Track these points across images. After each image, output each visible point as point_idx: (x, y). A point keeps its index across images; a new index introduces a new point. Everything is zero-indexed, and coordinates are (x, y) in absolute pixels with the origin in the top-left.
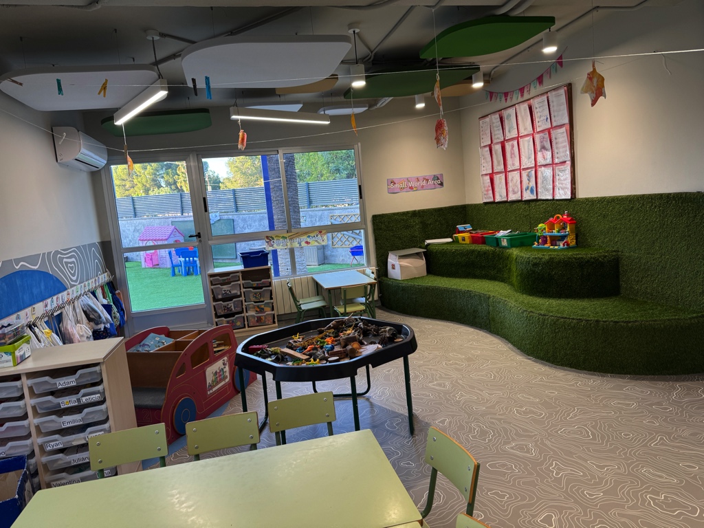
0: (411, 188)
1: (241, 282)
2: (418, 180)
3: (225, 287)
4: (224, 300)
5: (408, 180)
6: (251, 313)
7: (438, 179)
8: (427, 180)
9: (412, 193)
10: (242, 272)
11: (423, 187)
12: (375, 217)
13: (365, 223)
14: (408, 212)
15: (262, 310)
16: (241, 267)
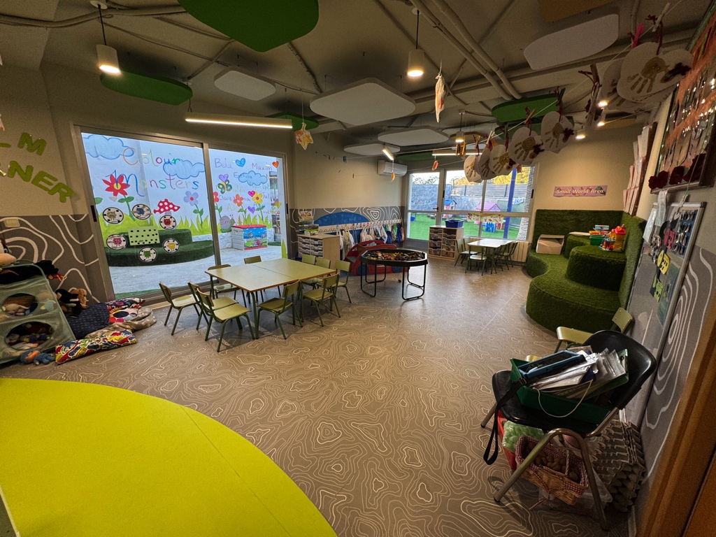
0: (574, 194)
1: (443, 233)
2: (582, 188)
3: (436, 235)
4: (434, 240)
5: (573, 188)
6: (444, 249)
7: (601, 189)
8: (591, 190)
9: (574, 198)
10: (444, 229)
11: (585, 194)
12: (539, 212)
13: (531, 215)
14: (566, 211)
15: (449, 249)
16: (444, 227)
